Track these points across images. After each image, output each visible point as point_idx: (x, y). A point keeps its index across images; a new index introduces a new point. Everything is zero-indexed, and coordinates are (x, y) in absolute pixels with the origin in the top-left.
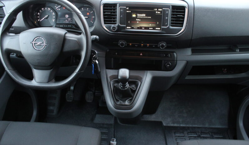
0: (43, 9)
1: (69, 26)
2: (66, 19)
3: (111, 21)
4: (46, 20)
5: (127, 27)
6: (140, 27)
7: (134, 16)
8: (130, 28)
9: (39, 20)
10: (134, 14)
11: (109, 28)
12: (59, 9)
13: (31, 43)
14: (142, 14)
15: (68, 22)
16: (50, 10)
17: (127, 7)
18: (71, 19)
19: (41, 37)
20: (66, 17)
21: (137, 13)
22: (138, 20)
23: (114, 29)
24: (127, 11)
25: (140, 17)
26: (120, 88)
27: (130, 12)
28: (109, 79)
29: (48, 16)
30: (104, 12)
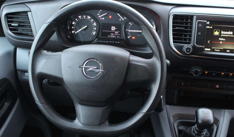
0: (80, 17)
1: (116, 42)
2: (112, 33)
3: (181, 39)
4: (84, 32)
5: (206, 49)
6: (224, 49)
7: (216, 33)
8: (209, 50)
9: (73, 32)
10: (217, 32)
11: (180, 49)
12: (103, 19)
13: (80, 67)
14: (228, 31)
15: (114, 36)
16: (91, 19)
17: (208, 21)
18: (119, 33)
19: (95, 60)
20: (112, 29)
21: (221, 29)
22: (222, 39)
23: (188, 50)
24: (207, 27)
25: (224, 35)
26: (194, 134)
27: (211, 27)
28: (172, 118)
29: (88, 26)
30: (173, 26)
